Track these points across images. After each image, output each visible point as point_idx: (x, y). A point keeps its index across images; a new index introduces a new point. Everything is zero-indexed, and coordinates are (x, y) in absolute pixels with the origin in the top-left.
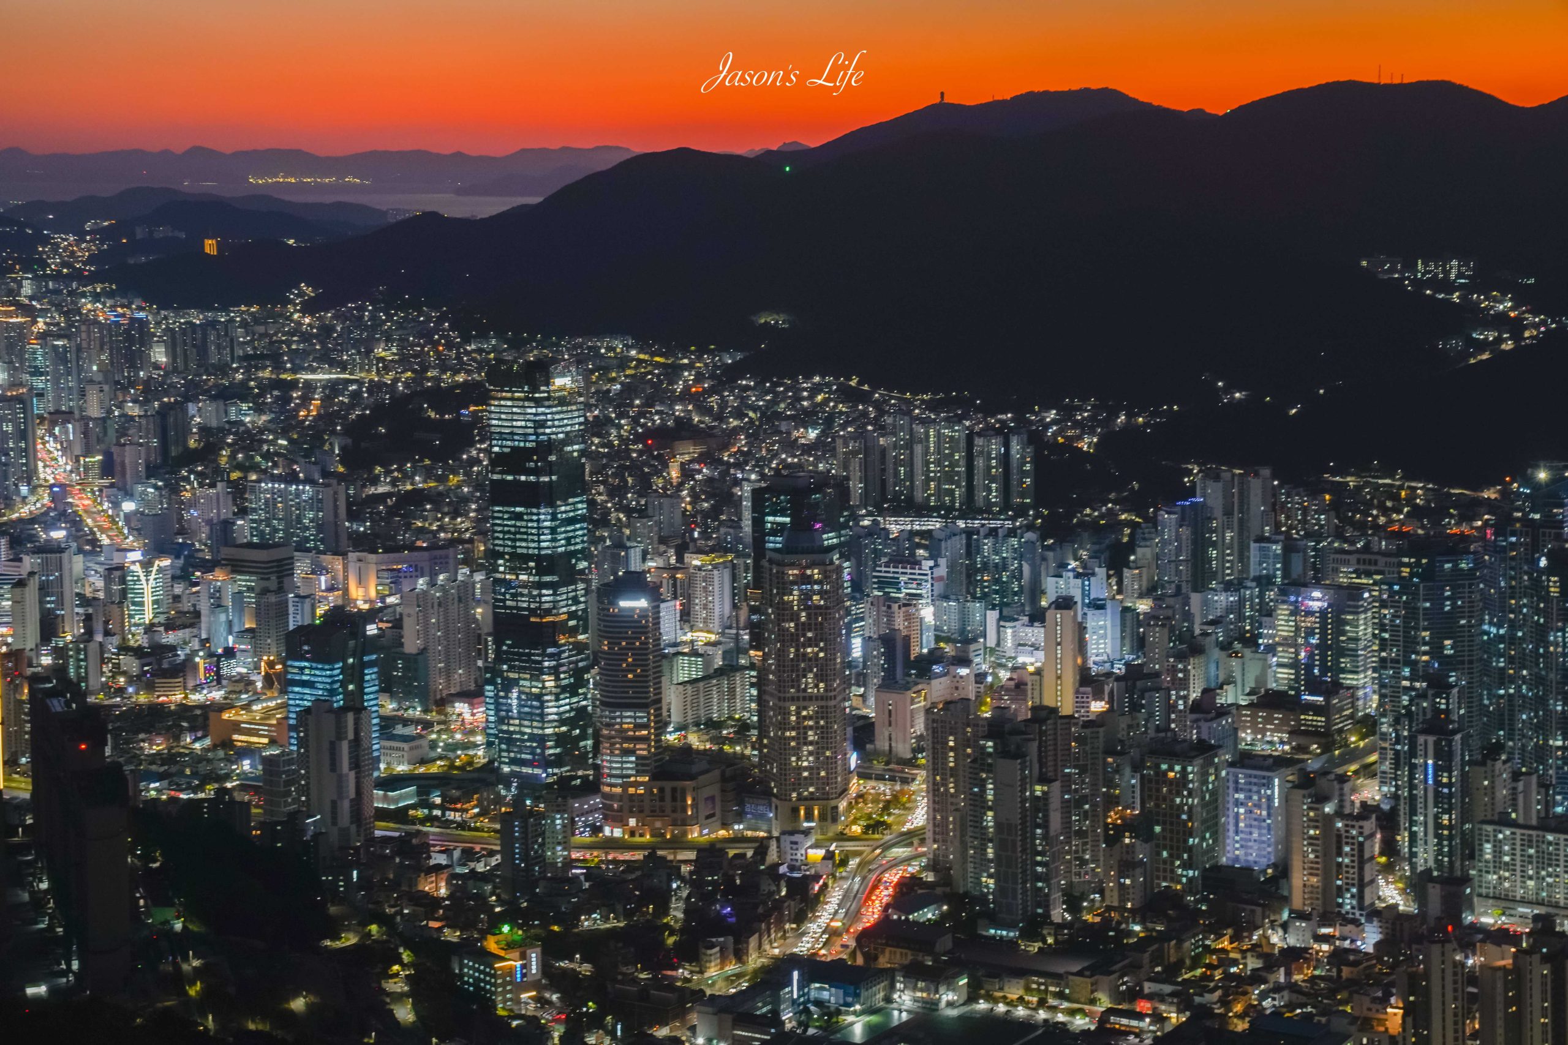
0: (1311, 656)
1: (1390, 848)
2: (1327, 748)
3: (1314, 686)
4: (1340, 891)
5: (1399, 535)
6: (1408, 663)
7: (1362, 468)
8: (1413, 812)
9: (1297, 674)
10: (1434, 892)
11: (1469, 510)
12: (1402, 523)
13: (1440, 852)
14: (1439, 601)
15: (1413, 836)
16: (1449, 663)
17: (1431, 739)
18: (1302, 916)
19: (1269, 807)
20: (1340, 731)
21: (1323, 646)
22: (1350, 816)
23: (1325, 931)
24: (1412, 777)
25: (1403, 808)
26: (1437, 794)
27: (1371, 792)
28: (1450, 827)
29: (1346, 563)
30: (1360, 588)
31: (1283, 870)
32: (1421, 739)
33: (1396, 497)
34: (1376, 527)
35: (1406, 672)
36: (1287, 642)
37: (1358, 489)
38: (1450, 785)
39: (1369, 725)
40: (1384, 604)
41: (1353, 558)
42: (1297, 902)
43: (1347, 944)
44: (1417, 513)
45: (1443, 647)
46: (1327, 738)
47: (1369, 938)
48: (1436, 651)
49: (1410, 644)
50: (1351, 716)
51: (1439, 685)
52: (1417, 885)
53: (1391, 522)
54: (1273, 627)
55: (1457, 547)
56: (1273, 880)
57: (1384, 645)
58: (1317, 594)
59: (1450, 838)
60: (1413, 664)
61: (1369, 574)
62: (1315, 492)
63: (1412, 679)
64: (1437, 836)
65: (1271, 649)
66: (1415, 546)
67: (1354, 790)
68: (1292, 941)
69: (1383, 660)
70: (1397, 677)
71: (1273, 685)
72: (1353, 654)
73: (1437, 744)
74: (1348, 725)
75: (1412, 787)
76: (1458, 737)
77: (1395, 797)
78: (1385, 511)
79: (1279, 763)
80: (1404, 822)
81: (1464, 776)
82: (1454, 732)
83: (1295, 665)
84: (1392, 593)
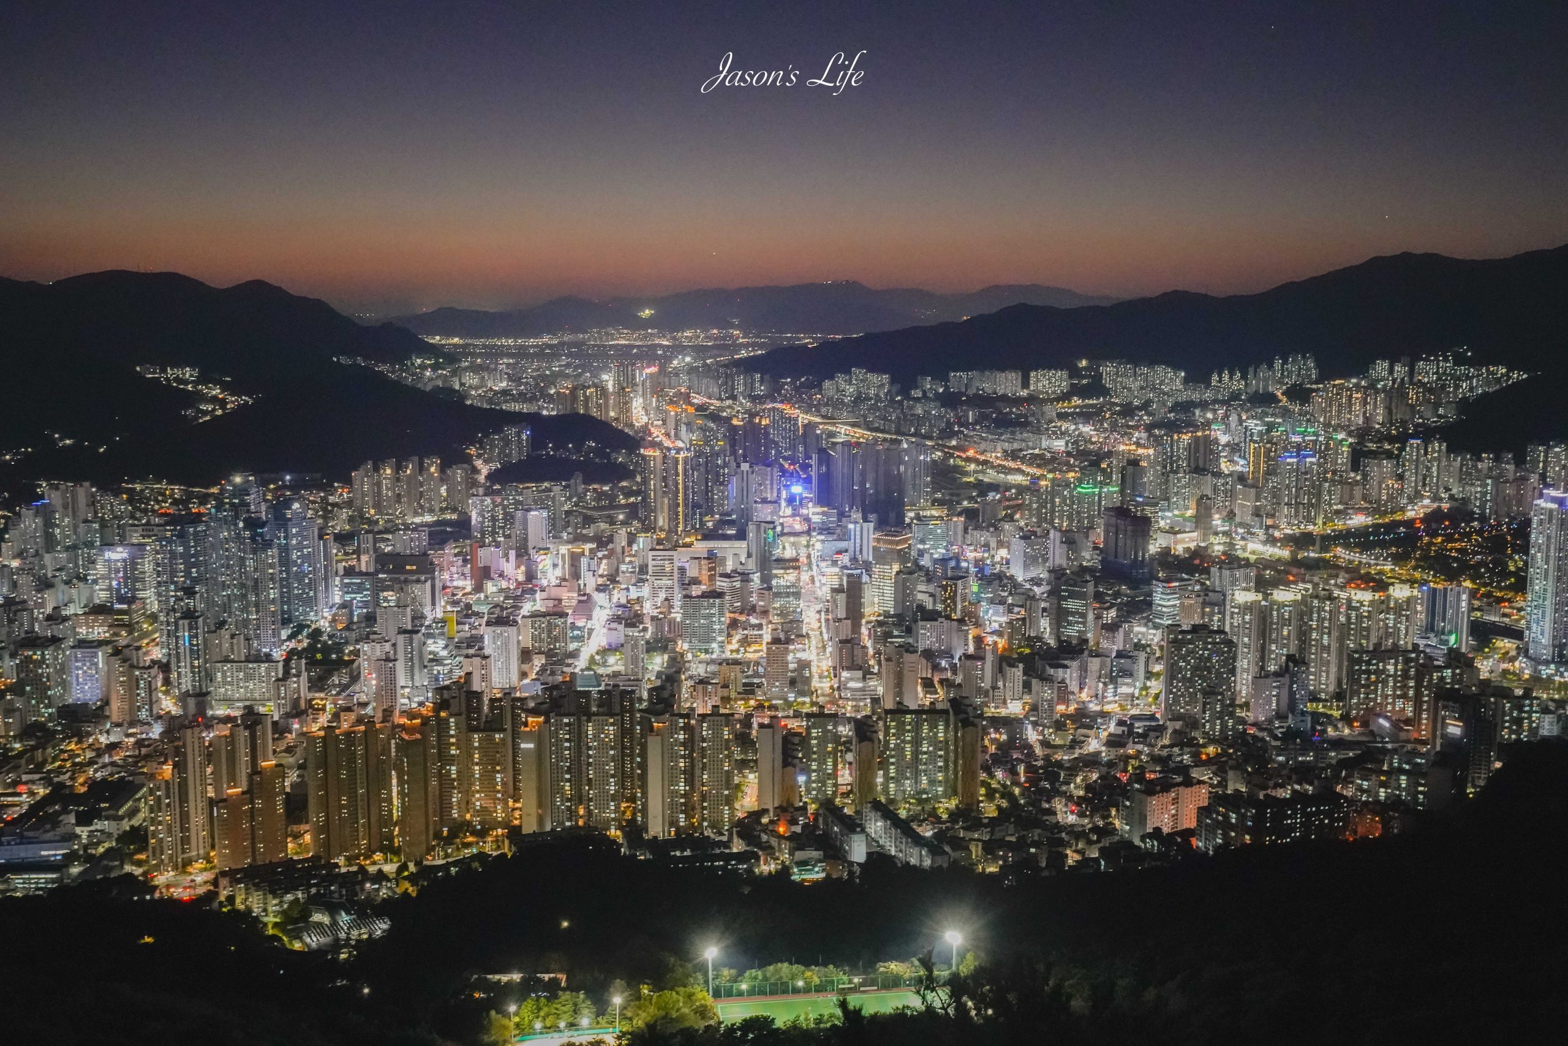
0: (119, 584)
1: (167, 682)
2: (130, 633)
3: (121, 599)
4: (139, 709)
5: (166, 515)
6: (173, 582)
7: (143, 479)
8: (179, 661)
9: (111, 594)
10: (192, 702)
11: (204, 499)
12: (168, 508)
13: (194, 681)
14: (187, 548)
15: (179, 674)
16: (195, 581)
17: (186, 622)
18: (118, 725)
19: (97, 669)
20: (137, 623)
21: (126, 578)
22: (144, 668)
23: (131, 731)
24: (177, 643)
25: (173, 660)
26: (191, 650)
27: (157, 654)
28: (199, 667)
29: (136, 531)
30: (144, 545)
31: (106, 702)
32: (181, 622)
33: (164, 495)
34: (153, 511)
35: (172, 587)
36: (103, 577)
37: (142, 491)
38: (197, 645)
39: (153, 617)
40: (157, 553)
41: (140, 529)
42: (115, 717)
43: (144, 736)
44: (176, 502)
45: (191, 573)
46: (130, 627)
47: (156, 731)
48: (188, 574)
49: (173, 573)
50: (144, 614)
51: (190, 592)
52: (183, 698)
53: (162, 508)
54: (96, 569)
55: (197, 519)
56: (101, 708)
57: (159, 574)
58: (120, 549)
59: (199, 672)
60: (175, 583)
61: (149, 537)
62: (117, 493)
63: (175, 591)
64: (193, 672)
65: (95, 582)
66: (173, 520)
67: (146, 653)
68: (113, 739)
69: (159, 582)
70: (167, 590)
71: (98, 601)
72: (143, 580)
73: (190, 624)
74: (142, 619)
75: (177, 648)
76: (201, 619)
77: (170, 655)
78: (158, 502)
79: (101, 643)
80: (173, 666)
81: (205, 640)
82: (198, 617)
83: (110, 588)
84: (162, 546)
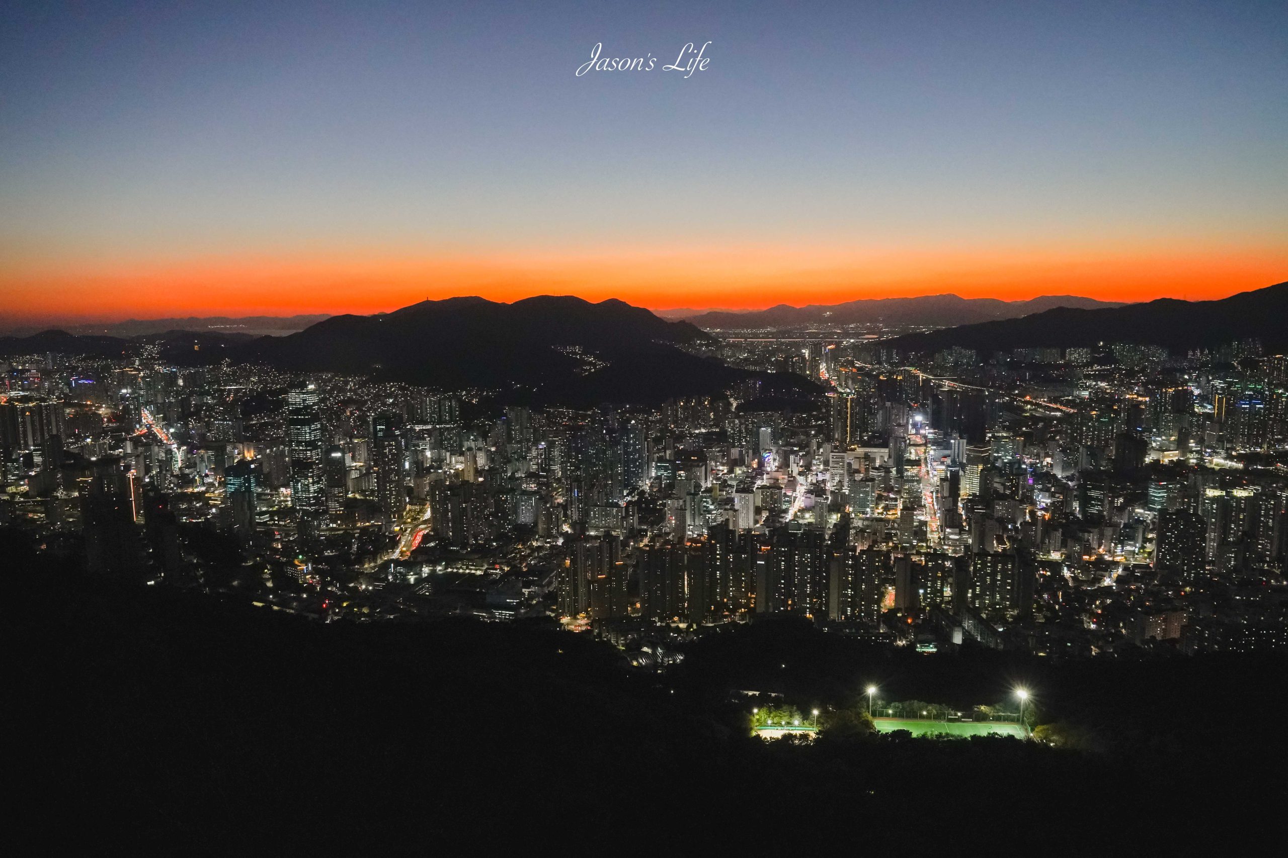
0: (542, 461)
1: (565, 515)
2: (547, 488)
3: (543, 470)
4: (552, 529)
5: (565, 425)
7: (554, 406)
8: (572, 504)
9: (538, 467)
10: (578, 527)
11: (584, 417)
12: (566, 422)
13: (579, 515)
14: (577, 444)
15: (571, 511)
16: (580, 462)
18: (541, 537)
19: (532, 506)
20: (551, 483)
21: (545, 459)
22: (555, 507)
23: (548, 540)
24: (571, 494)
25: (569, 504)
26: (578, 499)
27: (560, 500)
28: (581, 508)
29: (551, 434)
30: (555, 441)
31: (536, 524)
32: (573, 484)
33: (564, 415)
34: (559, 423)
35: (569, 464)
36: (535, 458)
37: (554, 412)
38: (581, 496)
39: (558, 480)
40: (562, 445)
41: (553, 433)
42: (540, 534)
43: (554, 543)
44: (570, 419)
45: (579, 457)
46: (548, 485)
47: (560, 542)
48: (577, 458)
49: (569, 457)
50: (554, 478)
51: (578, 468)
52: (572, 526)
53: (564, 421)
54: (531, 454)
55: (581, 428)
56: (533, 527)
57: (562, 457)
58: (543, 443)
59: (582, 511)
60: (570, 462)
61: (557, 437)
62: (541, 413)
63: (570, 467)
64: (578, 511)
65: (531, 460)
66: (570, 428)
67: (556, 499)
68: (539, 544)
69: (562, 461)
70: (566, 466)
71: (532, 471)
72: (554, 460)
73: (577, 485)
74: (553, 481)
75: (571, 497)
76: (583, 482)
77: (566, 500)
78: (561, 419)
79: (535, 493)
80: (569, 507)
81: (585, 493)
83: (537, 464)
84: (564, 442)
